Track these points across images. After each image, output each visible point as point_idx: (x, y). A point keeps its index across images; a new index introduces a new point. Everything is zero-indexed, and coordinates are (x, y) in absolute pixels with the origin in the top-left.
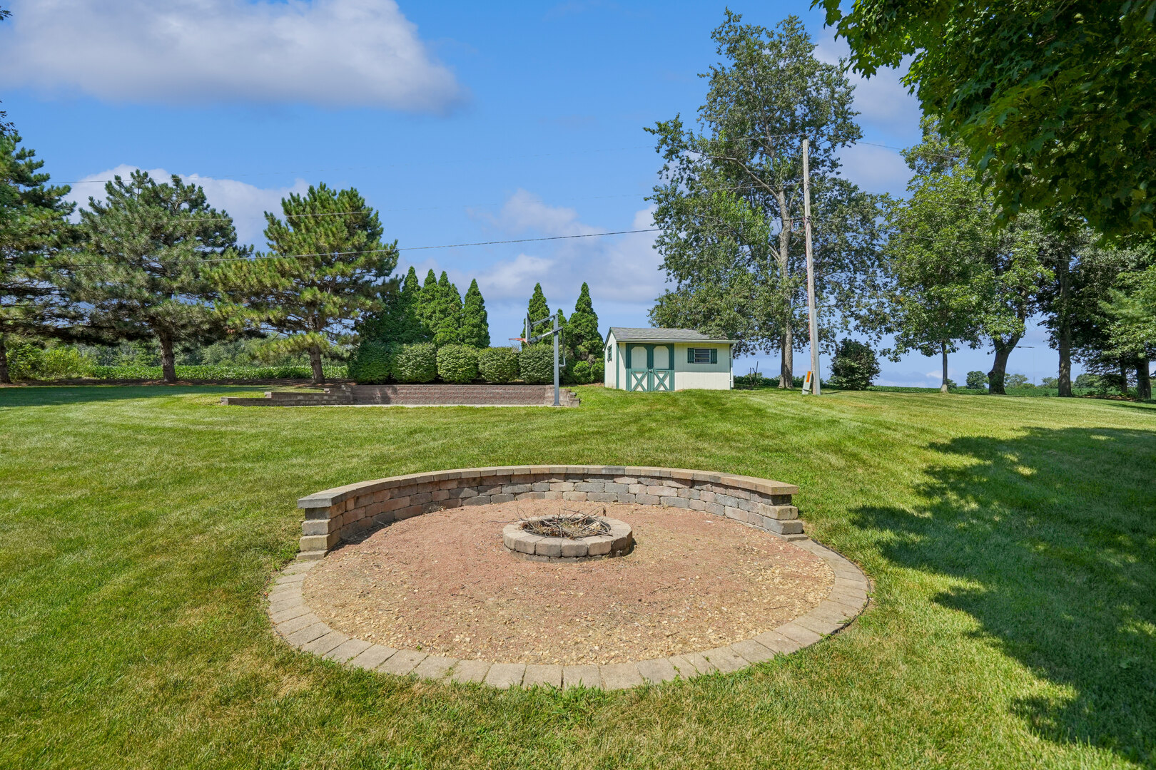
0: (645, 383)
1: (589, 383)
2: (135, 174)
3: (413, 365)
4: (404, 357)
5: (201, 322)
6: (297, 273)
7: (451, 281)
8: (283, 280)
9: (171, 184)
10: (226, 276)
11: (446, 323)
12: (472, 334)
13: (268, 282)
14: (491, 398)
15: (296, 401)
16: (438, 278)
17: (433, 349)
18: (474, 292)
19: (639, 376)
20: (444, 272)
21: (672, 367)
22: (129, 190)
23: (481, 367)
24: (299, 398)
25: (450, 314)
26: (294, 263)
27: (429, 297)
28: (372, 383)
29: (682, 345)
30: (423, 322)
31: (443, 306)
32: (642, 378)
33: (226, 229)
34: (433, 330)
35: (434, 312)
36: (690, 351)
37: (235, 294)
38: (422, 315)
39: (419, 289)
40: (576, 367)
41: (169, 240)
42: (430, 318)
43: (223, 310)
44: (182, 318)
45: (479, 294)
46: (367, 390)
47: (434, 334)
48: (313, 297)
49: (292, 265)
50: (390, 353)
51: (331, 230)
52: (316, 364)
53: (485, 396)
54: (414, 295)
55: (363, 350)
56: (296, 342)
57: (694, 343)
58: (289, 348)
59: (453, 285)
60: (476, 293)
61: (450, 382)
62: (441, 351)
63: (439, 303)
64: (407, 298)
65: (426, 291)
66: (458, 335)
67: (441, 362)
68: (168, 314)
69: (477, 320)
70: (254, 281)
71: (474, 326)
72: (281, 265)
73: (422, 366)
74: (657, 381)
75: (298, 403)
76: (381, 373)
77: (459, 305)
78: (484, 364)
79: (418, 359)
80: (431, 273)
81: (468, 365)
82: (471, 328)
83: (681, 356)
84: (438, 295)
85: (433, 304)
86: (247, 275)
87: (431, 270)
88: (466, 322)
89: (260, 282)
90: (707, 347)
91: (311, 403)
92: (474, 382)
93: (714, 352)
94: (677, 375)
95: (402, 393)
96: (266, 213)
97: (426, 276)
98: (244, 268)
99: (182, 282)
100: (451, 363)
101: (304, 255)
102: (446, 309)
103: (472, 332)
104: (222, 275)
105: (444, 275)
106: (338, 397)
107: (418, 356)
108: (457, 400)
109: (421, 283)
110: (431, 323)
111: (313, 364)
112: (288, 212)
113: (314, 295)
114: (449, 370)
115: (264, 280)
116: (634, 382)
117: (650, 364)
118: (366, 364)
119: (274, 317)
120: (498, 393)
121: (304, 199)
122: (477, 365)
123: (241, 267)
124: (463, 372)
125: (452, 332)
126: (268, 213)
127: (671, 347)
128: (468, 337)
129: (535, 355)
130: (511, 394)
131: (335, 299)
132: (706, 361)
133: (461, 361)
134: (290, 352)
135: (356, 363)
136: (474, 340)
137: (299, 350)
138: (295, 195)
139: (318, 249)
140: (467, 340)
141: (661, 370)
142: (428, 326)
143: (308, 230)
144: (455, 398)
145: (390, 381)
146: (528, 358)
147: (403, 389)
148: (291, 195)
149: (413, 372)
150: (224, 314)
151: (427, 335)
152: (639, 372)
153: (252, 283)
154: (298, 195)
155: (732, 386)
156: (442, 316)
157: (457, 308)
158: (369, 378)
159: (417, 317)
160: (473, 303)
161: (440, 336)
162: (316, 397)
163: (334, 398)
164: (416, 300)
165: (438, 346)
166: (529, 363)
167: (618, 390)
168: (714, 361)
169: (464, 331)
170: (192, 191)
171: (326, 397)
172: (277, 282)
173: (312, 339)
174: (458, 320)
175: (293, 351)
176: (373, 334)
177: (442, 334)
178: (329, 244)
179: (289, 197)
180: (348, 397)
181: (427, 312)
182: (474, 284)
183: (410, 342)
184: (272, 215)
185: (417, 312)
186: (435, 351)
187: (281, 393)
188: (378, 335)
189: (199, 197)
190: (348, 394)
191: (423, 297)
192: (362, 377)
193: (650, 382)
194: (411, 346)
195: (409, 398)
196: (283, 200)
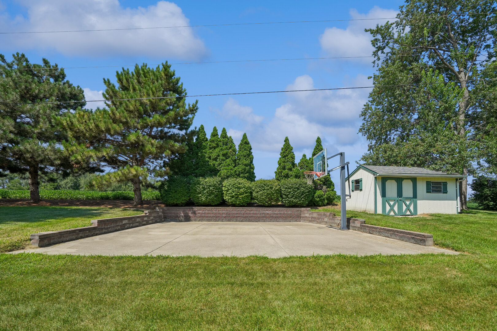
0: (396, 208)
1: (324, 205)
2: (16, 55)
3: (207, 192)
4: (201, 187)
5: (55, 159)
6: (125, 120)
7: (229, 135)
8: (115, 125)
9: (42, 64)
10: (72, 123)
11: (227, 163)
12: (245, 171)
13: (103, 126)
14: (263, 217)
15: (121, 226)
16: (220, 133)
17: (220, 181)
18: (245, 142)
19: (392, 203)
20: (224, 129)
21: (415, 196)
22: (10, 66)
23: (254, 194)
24: (124, 222)
25: (229, 157)
26: (123, 112)
27: (214, 145)
28: (177, 205)
29: (422, 179)
30: (211, 163)
31: (225, 152)
32: (394, 205)
33: (78, 96)
34: (218, 168)
35: (219, 156)
36: (428, 183)
37: (79, 137)
38: (210, 158)
39: (207, 140)
40: (316, 195)
41: (34, 99)
42: (215, 159)
43: (69, 149)
44: (39, 155)
45: (248, 143)
46: (174, 210)
47: (219, 171)
48: (137, 138)
49: (122, 114)
50: (190, 183)
51: (152, 90)
52: (137, 190)
53: (259, 216)
54: (204, 144)
55: (171, 180)
56: (123, 174)
57: (431, 178)
58: (118, 179)
59: (230, 137)
60: (247, 143)
61: (234, 205)
62: (225, 183)
63: (222, 150)
64: (199, 146)
65: (212, 141)
66: (236, 171)
67: (227, 191)
68: (28, 151)
69: (247, 162)
70: (92, 126)
71: (246, 165)
72: (114, 114)
73: (213, 194)
74: (404, 207)
75: (123, 228)
76: (184, 198)
77: (234, 151)
78: (257, 192)
79: (211, 188)
80: (215, 129)
81: (246, 193)
82: (243, 167)
83: (422, 188)
84: (221, 144)
85: (217, 150)
86: (88, 121)
87: (215, 127)
88: (240, 163)
89: (97, 126)
90: (439, 181)
91: (134, 225)
92: (250, 205)
93: (445, 184)
94: (419, 202)
95: (199, 213)
96: (104, 79)
97: (212, 131)
98: (86, 116)
99: (41, 128)
100: (233, 192)
101: (131, 108)
102: (227, 154)
103: (245, 169)
104: (69, 122)
105: (224, 131)
106: (154, 217)
107: (210, 186)
108: (239, 219)
109: (208, 137)
110: (217, 163)
111: (135, 191)
112: (120, 80)
113: (138, 137)
114: (233, 197)
115: (100, 125)
116: (388, 208)
117: (400, 194)
118: (173, 191)
119: (107, 154)
120: (268, 214)
121: (132, 73)
122: (251, 193)
123: (83, 116)
124: (242, 198)
125: (231, 169)
126: (106, 80)
127: (414, 180)
128: (242, 173)
129: (294, 186)
130: (277, 214)
131: (153, 141)
132: (439, 191)
133: (242, 190)
134: (119, 181)
135: (166, 191)
136: (246, 175)
137: (125, 180)
138: (126, 69)
139: (142, 104)
140: (241, 175)
141: (407, 198)
142: (214, 165)
143: (134, 90)
144: (237, 217)
145: (190, 204)
146: (289, 188)
147: (199, 210)
148: (123, 69)
149: (207, 198)
150: (70, 152)
151: (214, 172)
152: (392, 200)
153: (91, 127)
154: (128, 69)
155: (459, 211)
156: (224, 158)
157: (234, 153)
158: (175, 202)
159: (207, 159)
160: (245, 150)
161: (223, 172)
162: (138, 220)
163: (151, 218)
164: (205, 148)
165: (223, 179)
166: (290, 192)
167: (376, 214)
168: (445, 192)
169: (239, 168)
170: (56, 70)
171: (146, 219)
172: (110, 126)
173: (136, 171)
174: (235, 161)
175: (120, 181)
176: (177, 170)
177: (225, 171)
178: (150, 101)
179: (122, 71)
180: (160, 216)
181: (214, 155)
182: (245, 136)
183: (203, 176)
184: (108, 80)
185: (207, 155)
186: (221, 182)
187: (107, 220)
188: (180, 171)
189: (61, 74)
190: (160, 214)
191: (210, 145)
192: (171, 201)
193: (400, 208)
194: (205, 179)
195: (204, 217)
196: (117, 73)
